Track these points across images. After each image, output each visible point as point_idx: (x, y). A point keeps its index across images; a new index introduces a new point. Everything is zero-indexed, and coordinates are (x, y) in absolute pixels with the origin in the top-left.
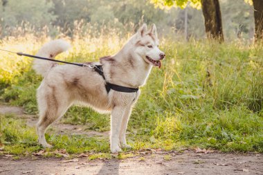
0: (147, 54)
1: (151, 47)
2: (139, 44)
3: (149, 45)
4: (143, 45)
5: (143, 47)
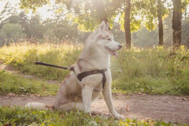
0: (107, 45)
1: (109, 40)
2: (100, 37)
3: (108, 38)
4: (104, 38)
5: (104, 40)
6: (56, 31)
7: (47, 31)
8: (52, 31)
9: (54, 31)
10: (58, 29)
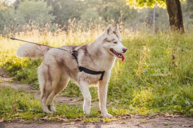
2: (106, 40)
6: (102, 9)
7: (87, 10)
8: (95, 9)
9: (99, 10)
10: (104, 6)
